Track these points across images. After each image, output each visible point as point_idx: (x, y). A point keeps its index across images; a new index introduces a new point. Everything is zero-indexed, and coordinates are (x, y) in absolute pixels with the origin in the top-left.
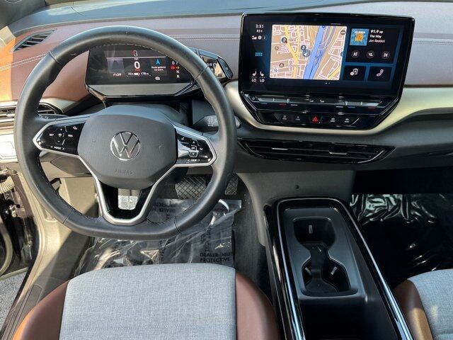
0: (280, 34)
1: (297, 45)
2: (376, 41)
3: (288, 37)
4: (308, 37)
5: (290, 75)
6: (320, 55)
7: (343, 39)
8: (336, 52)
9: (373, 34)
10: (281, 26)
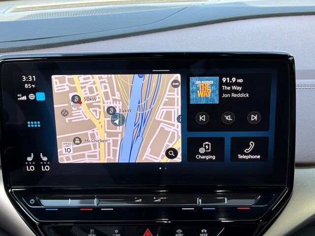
0: (67, 89)
1: (99, 107)
2: (234, 95)
3: (82, 94)
4: (117, 93)
5: (95, 156)
6: (142, 122)
7: (177, 94)
8: (168, 116)
9: (227, 84)
10: (67, 77)
